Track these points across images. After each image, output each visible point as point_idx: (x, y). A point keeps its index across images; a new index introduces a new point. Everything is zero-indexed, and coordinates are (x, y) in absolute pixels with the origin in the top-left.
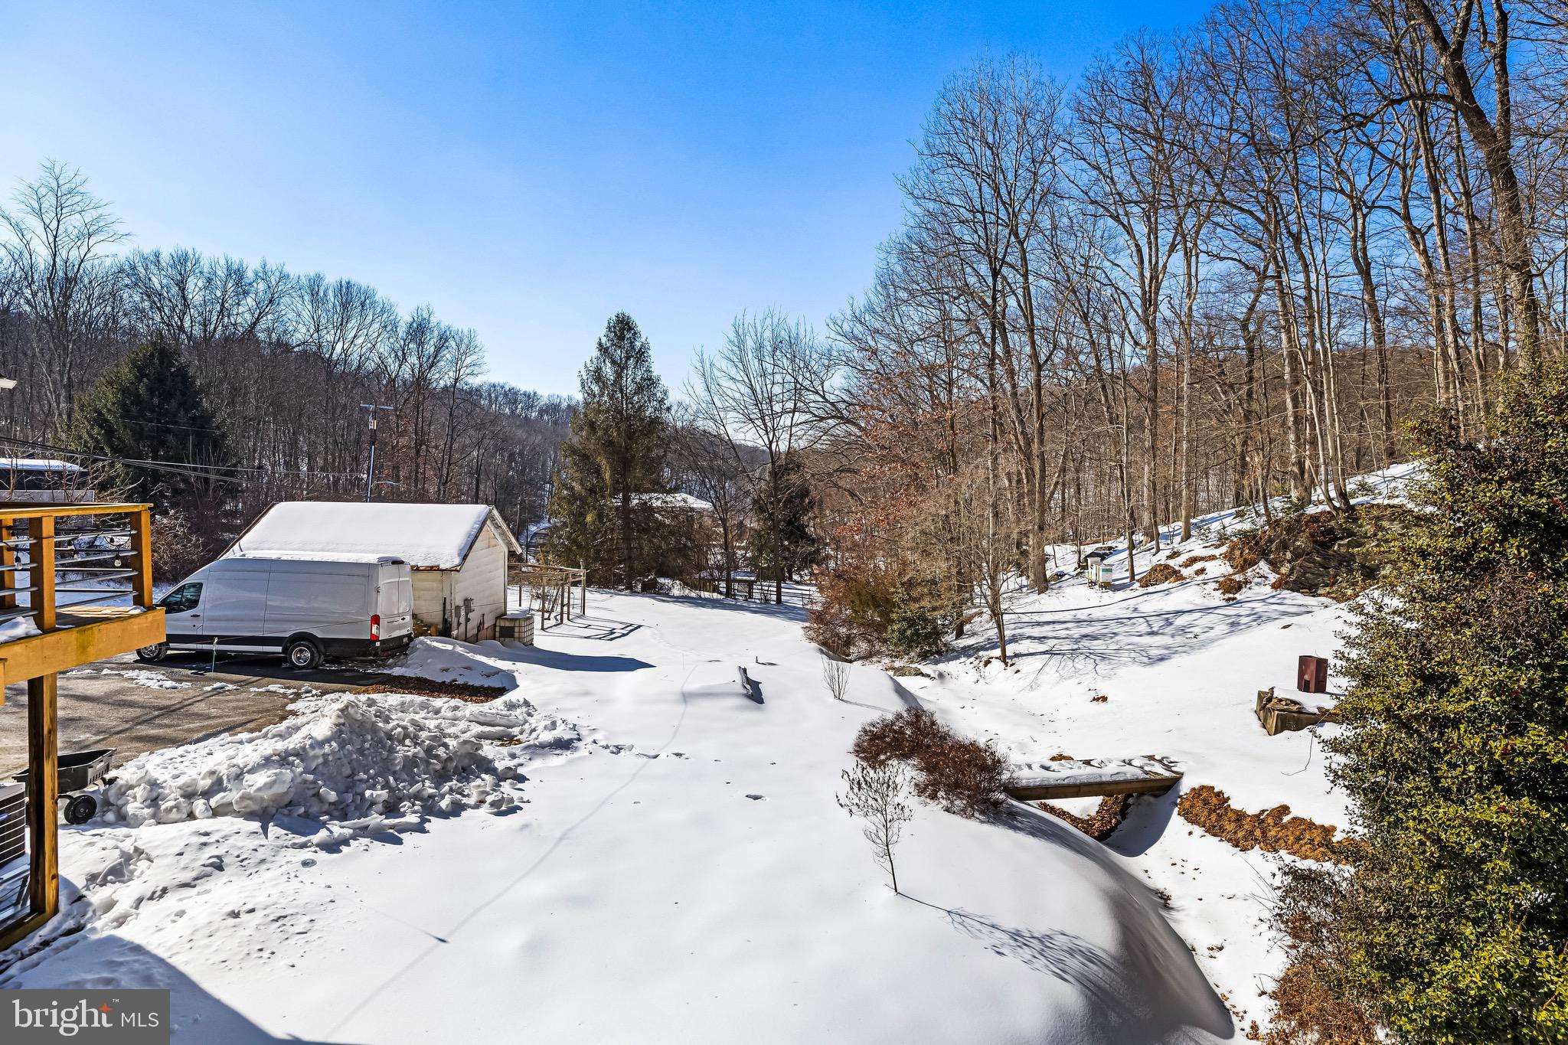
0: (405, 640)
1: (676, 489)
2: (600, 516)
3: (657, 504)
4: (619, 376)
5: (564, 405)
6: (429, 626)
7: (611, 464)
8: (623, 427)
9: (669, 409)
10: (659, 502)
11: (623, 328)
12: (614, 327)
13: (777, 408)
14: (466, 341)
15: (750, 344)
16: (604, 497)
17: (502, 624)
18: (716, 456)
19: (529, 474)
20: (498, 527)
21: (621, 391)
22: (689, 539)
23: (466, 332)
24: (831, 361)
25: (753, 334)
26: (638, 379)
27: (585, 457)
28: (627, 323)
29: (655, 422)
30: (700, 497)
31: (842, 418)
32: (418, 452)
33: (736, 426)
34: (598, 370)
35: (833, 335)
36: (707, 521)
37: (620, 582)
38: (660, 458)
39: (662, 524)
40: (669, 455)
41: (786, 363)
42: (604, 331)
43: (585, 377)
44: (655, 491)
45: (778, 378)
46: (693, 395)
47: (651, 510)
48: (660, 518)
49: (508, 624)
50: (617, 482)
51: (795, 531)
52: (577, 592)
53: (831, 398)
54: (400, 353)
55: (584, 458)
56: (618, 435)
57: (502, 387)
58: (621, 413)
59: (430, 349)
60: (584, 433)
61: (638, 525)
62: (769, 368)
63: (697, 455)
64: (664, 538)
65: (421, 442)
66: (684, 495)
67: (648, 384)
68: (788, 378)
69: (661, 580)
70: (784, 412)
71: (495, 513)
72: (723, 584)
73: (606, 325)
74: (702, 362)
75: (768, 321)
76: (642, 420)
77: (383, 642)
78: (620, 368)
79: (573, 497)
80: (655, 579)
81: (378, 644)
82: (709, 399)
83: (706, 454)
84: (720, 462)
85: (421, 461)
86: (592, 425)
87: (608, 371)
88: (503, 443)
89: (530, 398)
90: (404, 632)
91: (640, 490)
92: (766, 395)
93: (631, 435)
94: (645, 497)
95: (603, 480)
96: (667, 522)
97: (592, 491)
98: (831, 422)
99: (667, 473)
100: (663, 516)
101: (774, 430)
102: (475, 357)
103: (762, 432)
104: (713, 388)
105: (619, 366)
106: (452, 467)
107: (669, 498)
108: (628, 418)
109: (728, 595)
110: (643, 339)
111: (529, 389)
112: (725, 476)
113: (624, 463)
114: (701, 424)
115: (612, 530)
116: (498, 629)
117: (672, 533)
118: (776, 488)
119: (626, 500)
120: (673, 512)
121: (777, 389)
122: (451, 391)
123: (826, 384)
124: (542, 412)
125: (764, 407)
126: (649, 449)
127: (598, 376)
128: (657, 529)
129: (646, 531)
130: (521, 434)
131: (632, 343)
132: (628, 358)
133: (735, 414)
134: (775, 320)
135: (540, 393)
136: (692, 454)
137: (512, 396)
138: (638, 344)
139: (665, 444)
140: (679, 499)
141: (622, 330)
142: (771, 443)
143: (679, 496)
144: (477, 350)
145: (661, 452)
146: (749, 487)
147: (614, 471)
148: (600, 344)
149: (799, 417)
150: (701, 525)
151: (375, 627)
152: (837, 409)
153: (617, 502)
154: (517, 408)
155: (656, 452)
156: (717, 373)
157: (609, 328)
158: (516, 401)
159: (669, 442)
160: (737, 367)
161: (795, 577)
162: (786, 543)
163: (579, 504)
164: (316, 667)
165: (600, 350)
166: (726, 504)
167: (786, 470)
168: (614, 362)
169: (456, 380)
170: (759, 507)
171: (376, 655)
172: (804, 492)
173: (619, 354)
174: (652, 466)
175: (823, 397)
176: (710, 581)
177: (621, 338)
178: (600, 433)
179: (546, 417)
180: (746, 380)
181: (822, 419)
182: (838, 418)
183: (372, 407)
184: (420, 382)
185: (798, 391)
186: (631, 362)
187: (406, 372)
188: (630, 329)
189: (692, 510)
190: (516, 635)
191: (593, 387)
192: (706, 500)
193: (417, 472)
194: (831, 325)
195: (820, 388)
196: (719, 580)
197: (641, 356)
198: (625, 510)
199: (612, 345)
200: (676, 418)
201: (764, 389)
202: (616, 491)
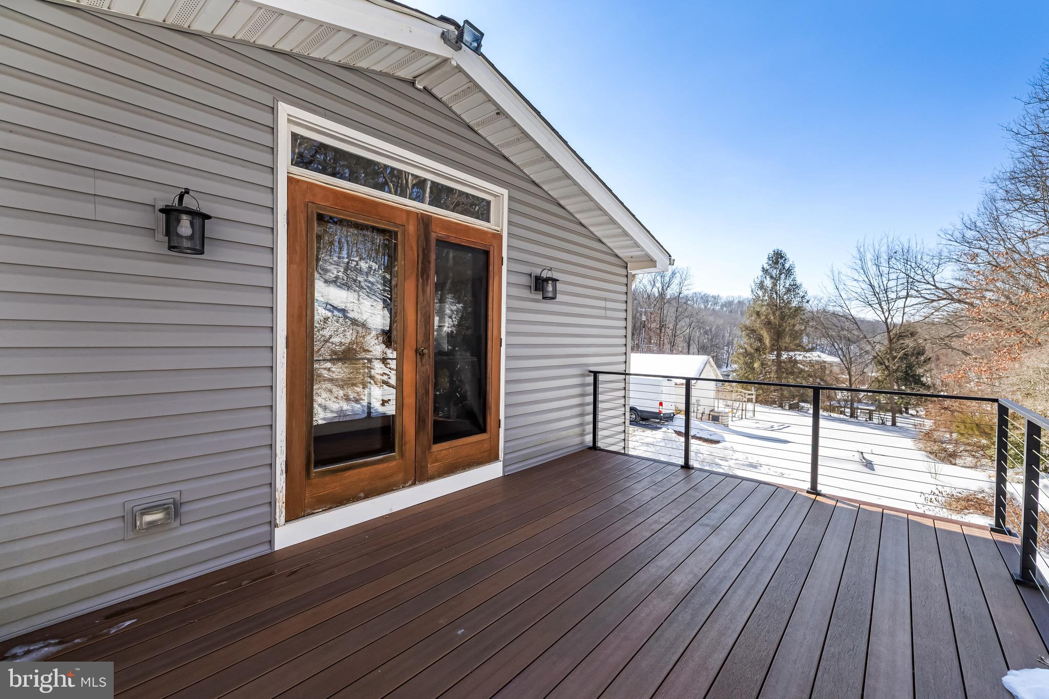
0: (672, 415)
1: (812, 350)
2: (762, 364)
3: (799, 358)
4: (775, 285)
5: (736, 301)
6: (681, 411)
7: (770, 336)
8: (778, 313)
9: (808, 302)
10: (801, 356)
11: (778, 258)
12: (772, 258)
13: (892, 296)
14: (685, 273)
15: (869, 256)
16: (765, 354)
17: (713, 414)
18: (843, 329)
19: (715, 341)
20: (712, 366)
21: (776, 293)
22: (822, 380)
23: (685, 268)
24: (941, 260)
25: (872, 250)
26: (787, 286)
27: (753, 331)
28: (780, 254)
29: (799, 309)
30: (831, 354)
31: (953, 299)
32: (661, 330)
33: (858, 309)
34: (762, 283)
35: (944, 242)
36: (836, 370)
37: (774, 402)
38: (802, 331)
39: (802, 371)
40: (808, 329)
41: (900, 266)
42: (766, 260)
43: (753, 287)
44: (799, 350)
45: (893, 276)
46: (825, 292)
47: (796, 362)
48: (801, 366)
49: (716, 414)
50: (773, 345)
51: (911, 377)
52: (750, 406)
53: (943, 286)
54: (652, 283)
55: (751, 331)
56: (774, 318)
57: (700, 294)
58: (776, 305)
59: (667, 279)
60: (753, 318)
61: (786, 370)
62: (885, 270)
63: (828, 328)
64: (805, 378)
65: (662, 326)
66: (819, 353)
67: (793, 288)
68: (903, 275)
69: (802, 404)
70: (898, 298)
71: (711, 360)
72: (848, 410)
73: (767, 257)
74: (832, 271)
75: (885, 241)
76: (790, 309)
77: (664, 414)
78: (775, 280)
79: (747, 354)
80: (798, 403)
81: (662, 415)
82: (837, 294)
83: (834, 327)
84: (845, 333)
85: (662, 334)
86: (758, 314)
87: (768, 282)
88: (701, 324)
89: (716, 299)
90: (672, 411)
91: (787, 349)
92: (883, 288)
93: (783, 317)
94: (792, 354)
95: (764, 344)
96: (807, 369)
97: (757, 350)
98: (944, 302)
99: (805, 340)
100: (804, 365)
101: (889, 311)
102: (689, 281)
103: (879, 313)
104: (840, 287)
105: (775, 279)
106: (676, 338)
107: (808, 354)
108: (781, 308)
109: (852, 416)
110: (791, 262)
111: (716, 294)
112: (849, 341)
113: (778, 334)
114: (830, 309)
115: (770, 372)
116: (711, 416)
117: (810, 376)
118: (891, 349)
119: (779, 355)
120: (811, 364)
121: (892, 284)
122: (677, 298)
123: (937, 278)
124: (723, 306)
125: (881, 296)
126: (794, 326)
127: (761, 286)
128: (800, 373)
129: (792, 373)
130: (711, 319)
131: (783, 265)
132: (780, 274)
133: (857, 302)
134: (890, 239)
135: (721, 295)
136: (825, 328)
137: (705, 299)
138: (787, 266)
139: (806, 322)
140: (815, 356)
141: (777, 259)
142: (886, 319)
143: (815, 354)
144: (691, 277)
145: (803, 328)
146: (868, 348)
147: (771, 340)
148: (763, 268)
149: (910, 301)
150: (831, 371)
151: (661, 407)
152: (947, 293)
153: (773, 357)
154: (708, 304)
155: (797, 328)
156: (843, 277)
157: (769, 258)
158: (707, 301)
159: (808, 321)
160: (859, 272)
161: (911, 412)
162: (903, 388)
163: (749, 357)
164: (636, 422)
165: (763, 271)
166: (850, 358)
167: (900, 336)
168: (771, 277)
169: (680, 293)
170: (879, 361)
171: (661, 420)
172: (921, 352)
173: (774, 272)
174: (796, 335)
175: (935, 286)
176: (837, 407)
177: (777, 263)
178: (763, 317)
179: (725, 309)
180: (866, 280)
181: (933, 301)
182: (948, 299)
183: (644, 310)
184: (662, 295)
185: (910, 282)
186: (783, 276)
187: (656, 292)
188: (782, 257)
189: (825, 362)
190: (720, 420)
191: (758, 292)
192: (835, 356)
193: (660, 341)
194: (942, 235)
195: (931, 279)
196: (845, 407)
197: (789, 272)
198: (778, 362)
199: (771, 268)
200: (813, 306)
201: (881, 284)
202: (772, 350)
